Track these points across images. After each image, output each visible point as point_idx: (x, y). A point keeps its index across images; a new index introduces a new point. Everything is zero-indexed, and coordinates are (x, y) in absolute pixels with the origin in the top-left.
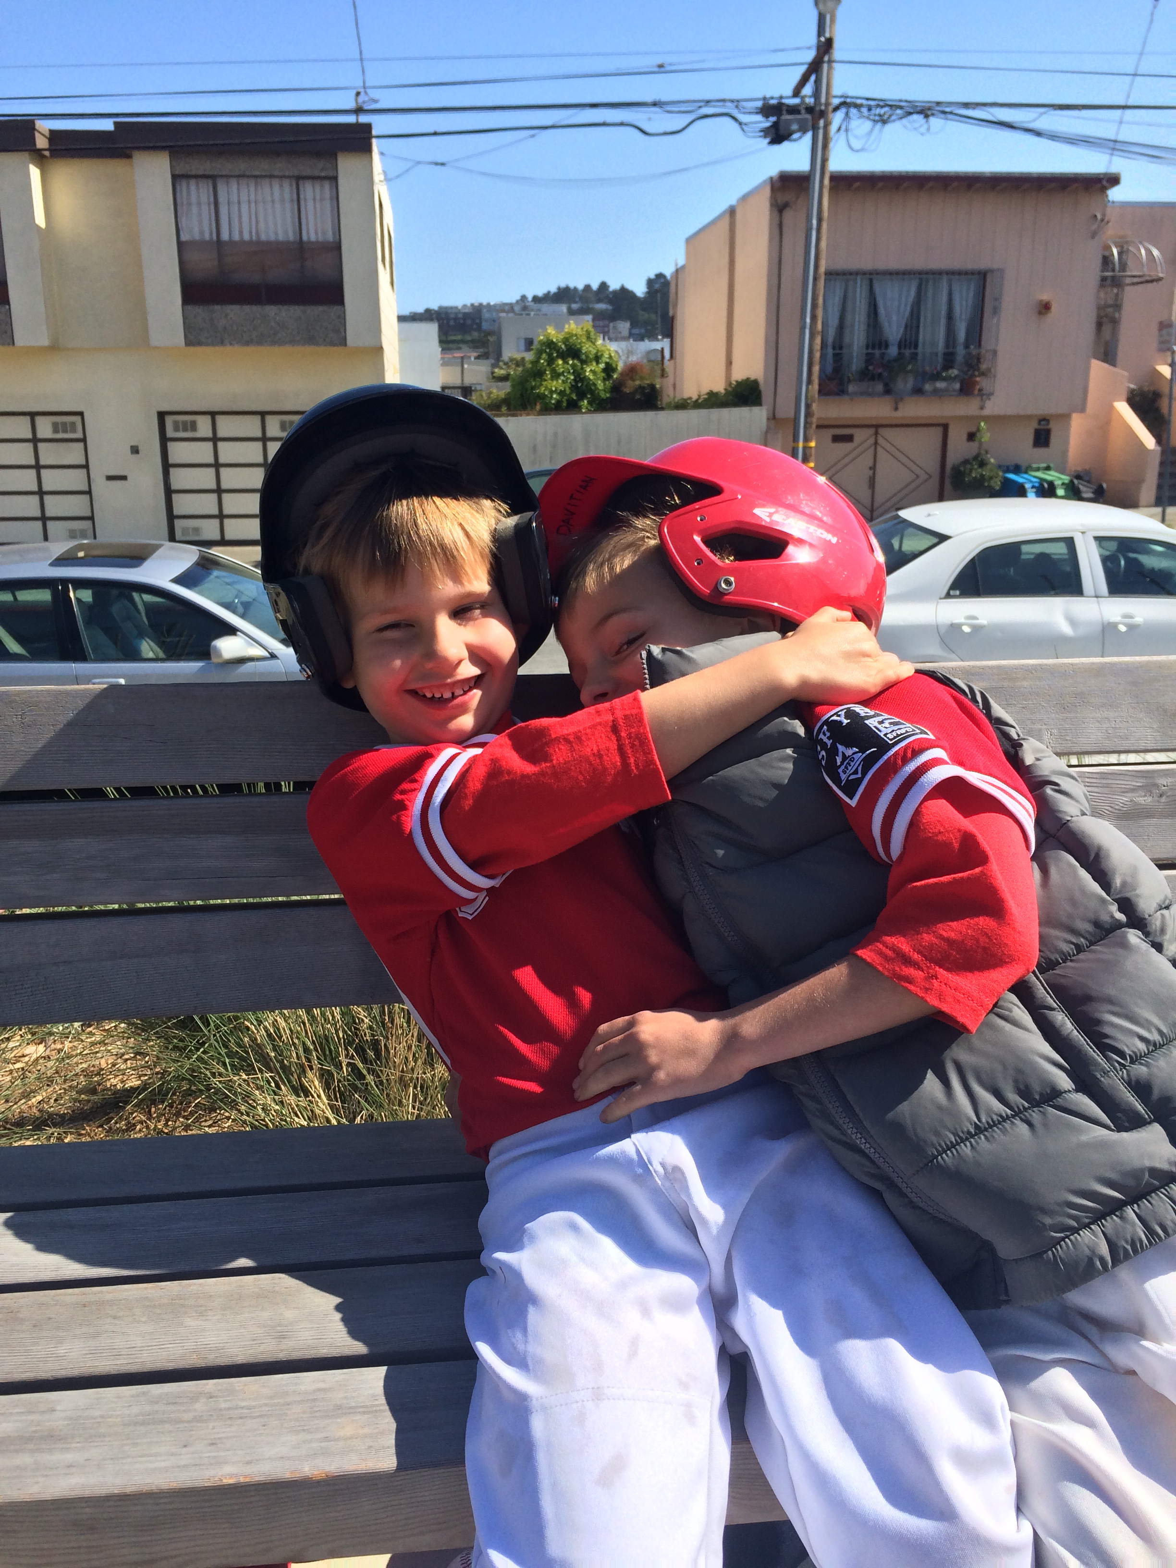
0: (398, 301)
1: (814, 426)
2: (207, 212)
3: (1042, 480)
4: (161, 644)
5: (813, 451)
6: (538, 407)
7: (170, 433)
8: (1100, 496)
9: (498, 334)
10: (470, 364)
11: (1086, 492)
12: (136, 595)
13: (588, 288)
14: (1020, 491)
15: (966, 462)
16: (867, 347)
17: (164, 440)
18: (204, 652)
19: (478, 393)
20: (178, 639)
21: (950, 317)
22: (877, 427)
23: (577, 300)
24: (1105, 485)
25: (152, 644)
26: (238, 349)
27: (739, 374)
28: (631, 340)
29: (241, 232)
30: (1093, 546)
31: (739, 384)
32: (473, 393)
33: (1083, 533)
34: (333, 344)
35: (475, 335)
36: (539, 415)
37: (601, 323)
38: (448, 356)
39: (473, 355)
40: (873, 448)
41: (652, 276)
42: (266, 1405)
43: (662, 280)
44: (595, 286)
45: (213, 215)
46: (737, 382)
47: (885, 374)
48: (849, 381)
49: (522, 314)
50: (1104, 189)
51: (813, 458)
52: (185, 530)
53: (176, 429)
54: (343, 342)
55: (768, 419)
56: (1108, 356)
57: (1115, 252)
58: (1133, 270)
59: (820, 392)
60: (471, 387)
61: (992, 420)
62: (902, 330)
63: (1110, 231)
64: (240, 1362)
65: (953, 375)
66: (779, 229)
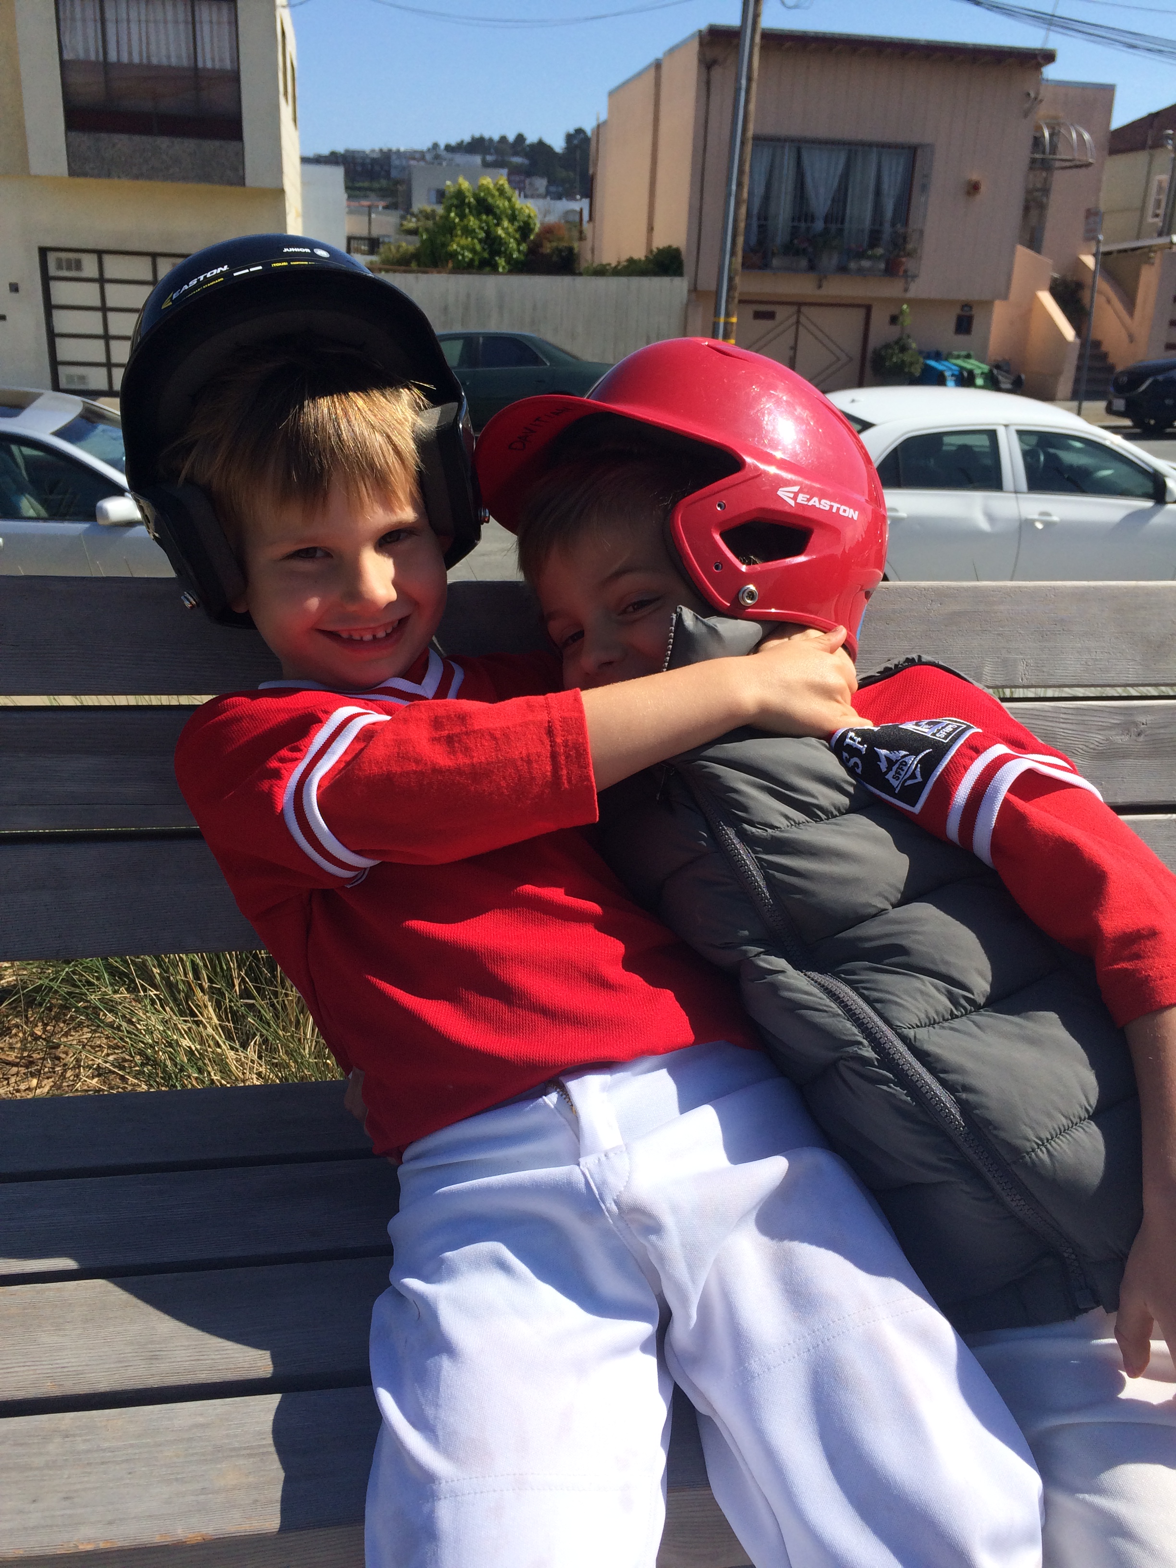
0: (302, 142)
1: (736, 300)
2: (92, 31)
3: (962, 368)
4: (44, 503)
5: (734, 328)
6: (450, 265)
7: (53, 271)
8: (1019, 387)
9: (408, 183)
10: (378, 213)
11: (1004, 383)
12: (14, 448)
13: (503, 139)
14: (938, 380)
15: (887, 346)
16: (793, 219)
17: (46, 280)
18: (90, 513)
19: (386, 247)
20: (60, 497)
21: (878, 193)
22: (799, 305)
23: (492, 151)
24: (1023, 377)
25: (32, 500)
26: (126, 183)
27: (661, 241)
28: (548, 198)
29: (130, 53)
30: (1015, 438)
31: (661, 252)
32: (381, 246)
33: (1006, 426)
34: (230, 183)
35: (384, 183)
36: (450, 273)
37: (517, 178)
38: (355, 204)
39: (381, 204)
40: (794, 327)
41: (572, 131)
42: (132, 1446)
43: (582, 136)
44: (511, 138)
45: (100, 36)
46: (657, 249)
47: (810, 250)
48: (773, 254)
49: (433, 163)
50: (1038, 67)
51: (734, 334)
52: (70, 378)
53: (59, 267)
54: (241, 181)
55: (689, 291)
56: (1034, 242)
57: (1047, 134)
58: (1063, 153)
59: (743, 264)
60: (378, 239)
61: (917, 303)
62: (829, 202)
63: (1043, 111)
64: (102, 1390)
65: (878, 254)
66: (706, 86)
